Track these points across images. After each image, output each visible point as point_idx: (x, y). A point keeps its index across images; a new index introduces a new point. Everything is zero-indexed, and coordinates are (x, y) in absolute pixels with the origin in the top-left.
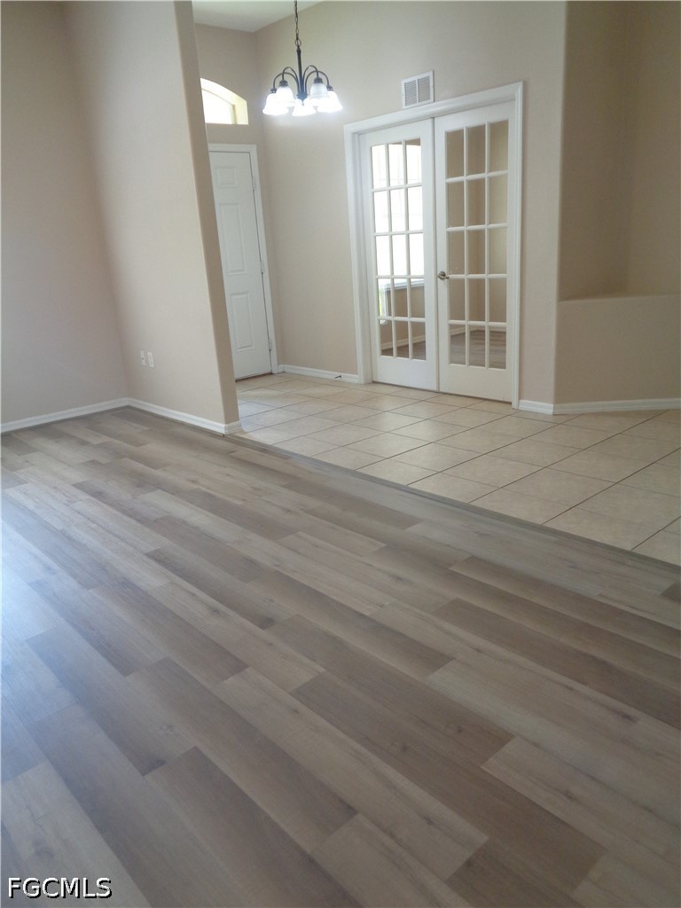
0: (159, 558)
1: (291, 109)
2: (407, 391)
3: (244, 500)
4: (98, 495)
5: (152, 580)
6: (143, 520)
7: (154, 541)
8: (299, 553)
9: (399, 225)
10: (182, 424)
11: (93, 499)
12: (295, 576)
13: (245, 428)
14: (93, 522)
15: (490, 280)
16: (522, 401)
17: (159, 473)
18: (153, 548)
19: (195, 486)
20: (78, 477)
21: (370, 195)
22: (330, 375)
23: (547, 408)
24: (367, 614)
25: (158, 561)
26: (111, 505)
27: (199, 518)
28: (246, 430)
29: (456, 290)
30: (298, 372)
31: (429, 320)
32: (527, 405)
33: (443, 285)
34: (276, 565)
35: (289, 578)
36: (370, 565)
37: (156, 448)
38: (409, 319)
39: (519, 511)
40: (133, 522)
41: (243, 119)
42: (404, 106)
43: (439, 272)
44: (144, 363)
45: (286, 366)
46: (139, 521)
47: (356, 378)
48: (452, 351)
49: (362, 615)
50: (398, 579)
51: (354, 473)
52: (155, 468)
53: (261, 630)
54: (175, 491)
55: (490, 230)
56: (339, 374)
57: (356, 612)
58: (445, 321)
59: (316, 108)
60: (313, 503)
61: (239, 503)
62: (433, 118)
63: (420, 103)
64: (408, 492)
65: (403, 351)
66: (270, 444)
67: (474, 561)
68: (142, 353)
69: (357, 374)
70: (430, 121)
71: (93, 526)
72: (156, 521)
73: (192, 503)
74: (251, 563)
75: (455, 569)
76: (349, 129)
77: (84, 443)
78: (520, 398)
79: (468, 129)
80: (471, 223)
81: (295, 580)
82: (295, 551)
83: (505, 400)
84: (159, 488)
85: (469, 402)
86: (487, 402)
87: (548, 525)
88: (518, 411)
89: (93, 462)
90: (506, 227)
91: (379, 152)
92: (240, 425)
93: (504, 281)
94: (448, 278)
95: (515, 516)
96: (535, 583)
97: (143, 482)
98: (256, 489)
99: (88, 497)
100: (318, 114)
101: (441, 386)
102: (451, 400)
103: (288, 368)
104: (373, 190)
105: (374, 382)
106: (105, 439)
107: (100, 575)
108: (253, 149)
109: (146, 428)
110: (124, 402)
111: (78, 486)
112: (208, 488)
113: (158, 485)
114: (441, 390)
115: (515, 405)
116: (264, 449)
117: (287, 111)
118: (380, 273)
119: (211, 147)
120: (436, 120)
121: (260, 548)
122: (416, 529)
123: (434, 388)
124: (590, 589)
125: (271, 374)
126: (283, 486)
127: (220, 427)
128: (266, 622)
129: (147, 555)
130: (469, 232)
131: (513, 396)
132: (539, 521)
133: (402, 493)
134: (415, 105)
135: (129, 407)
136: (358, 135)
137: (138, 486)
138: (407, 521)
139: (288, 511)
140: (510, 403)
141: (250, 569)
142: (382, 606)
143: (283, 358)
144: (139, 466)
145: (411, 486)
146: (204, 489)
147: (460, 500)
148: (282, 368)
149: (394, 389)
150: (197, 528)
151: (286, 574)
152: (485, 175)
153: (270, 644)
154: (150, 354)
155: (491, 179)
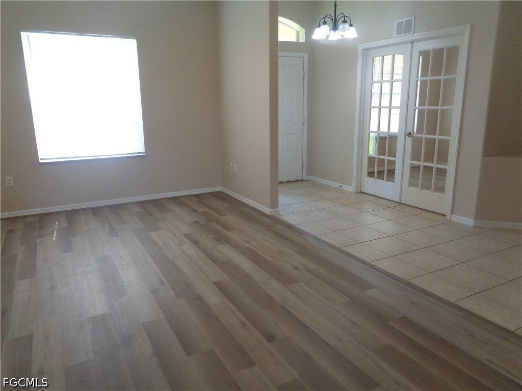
0: (219, 286)
1: (328, 37)
2: (381, 200)
3: (273, 258)
4: (195, 242)
5: (213, 299)
6: (215, 261)
7: (219, 275)
8: (298, 297)
9: (385, 102)
10: (247, 206)
11: (192, 244)
12: (294, 312)
13: (282, 212)
14: (190, 258)
15: (440, 140)
16: (453, 216)
17: (229, 234)
18: (217, 280)
19: (247, 245)
20: (187, 229)
21: (370, 85)
22: (336, 185)
23: (469, 222)
24: (331, 344)
25: (218, 287)
26: (201, 250)
27: (246, 265)
28: (281, 214)
29: (417, 143)
30: (318, 181)
31: (398, 159)
32: (456, 218)
33: (409, 140)
34: (283, 302)
35: (289, 311)
36: (338, 312)
37: (230, 218)
38: (386, 158)
39: (439, 290)
40: (211, 262)
41: (302, 39)
42: (395, 36)
43: (407, 132)
44: (231, 169)
45: (311, 177)
46: (213, 261)
47: (350, 189)
48: (411, 177)
49: (328, 345)
50: (354, 324)
51: (339, 250)
52: (228, 231)
53: (267, 342)
54: (236, 246)
55: (442, 110)
56: (341, 185)
57: (325, 342)
58: (409, 162)
59: (342, 36)
60: (312, 266)
61: (269, 259)
62: (412, 43)
63: (405, 34)
64: (370, 267)
65: (380, 174)
66: (293, 224)
67: (405, 320)
68: (231, 164)
69: (351, 186)
70: (410, 45)
71: (189, 260)
72: (222, 263)
73: (243, 255)
74: (270, 298)
75: (391, 323)
76: (361, 47)
77: (194, 210)
78: (452, 213)
79: (433, 50)
80: (430, 104)
81: (292, 314)
82: (296, 295)
83: (442, 213)
84: (228, 243)
85: (419, 211)
86: (430, 213)
87: (458, 303)
88: (450, 221)
89: (197, 223)
90: (453, 109)
91: (378, 60)
92: (278, 211)
93: (448, 141)
94: (412, 136)
95: (436, 294)
96: (443, 343)
97: (220, 238)
98: (281, 252)
99: (190, 243)
100: (343, 39)
101: (402, 200)
102: (407, 209)
103: (312, 178)
104: (372, 82)
105: (361, 192)
106: (205, 209)
107: (186, 291)
108: (306, 56)
109: (228, 206)
110: (219, 189)
111: (187, 235)
112: (254, 247)
113: (228, 241)
114: (402, 202)
115: (448, 217)
116: (290, 227)
117: (325, 37)
118: (371, 129)
119: (280, 54)
120: (414, 44)
121: (276, 289)
122: (371, 292)
123: (398, 200)
124: (481, 354)
125: (302, 180)
126: (296, 252)
127: (267, 210)
128: (271, 338)
129: (213, 283)
130: (428, 110)
131: (448, 212)
132: (452, 299)
133: (366, 266)
134: (402, 35)
135: (221, 192)
136: (367, 50)
137: (217, 240)
138: (367, 286)
139: (296, 268)
140: (445, 216)
141: (269, 302)
142: (341, 340)
143: (310, 172)
144: (220, 228)
145: (372, 263)
146: (251, 247)
147: (402, 277)
148: (309, 177)
149: (372, 198)
150: (243, 271)
151: (288, 309)
152: (442, 77)
153: (271, 353)
154: (235, 164)
155: (445, 80)
